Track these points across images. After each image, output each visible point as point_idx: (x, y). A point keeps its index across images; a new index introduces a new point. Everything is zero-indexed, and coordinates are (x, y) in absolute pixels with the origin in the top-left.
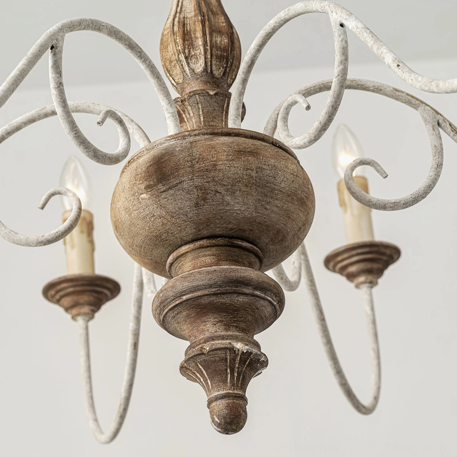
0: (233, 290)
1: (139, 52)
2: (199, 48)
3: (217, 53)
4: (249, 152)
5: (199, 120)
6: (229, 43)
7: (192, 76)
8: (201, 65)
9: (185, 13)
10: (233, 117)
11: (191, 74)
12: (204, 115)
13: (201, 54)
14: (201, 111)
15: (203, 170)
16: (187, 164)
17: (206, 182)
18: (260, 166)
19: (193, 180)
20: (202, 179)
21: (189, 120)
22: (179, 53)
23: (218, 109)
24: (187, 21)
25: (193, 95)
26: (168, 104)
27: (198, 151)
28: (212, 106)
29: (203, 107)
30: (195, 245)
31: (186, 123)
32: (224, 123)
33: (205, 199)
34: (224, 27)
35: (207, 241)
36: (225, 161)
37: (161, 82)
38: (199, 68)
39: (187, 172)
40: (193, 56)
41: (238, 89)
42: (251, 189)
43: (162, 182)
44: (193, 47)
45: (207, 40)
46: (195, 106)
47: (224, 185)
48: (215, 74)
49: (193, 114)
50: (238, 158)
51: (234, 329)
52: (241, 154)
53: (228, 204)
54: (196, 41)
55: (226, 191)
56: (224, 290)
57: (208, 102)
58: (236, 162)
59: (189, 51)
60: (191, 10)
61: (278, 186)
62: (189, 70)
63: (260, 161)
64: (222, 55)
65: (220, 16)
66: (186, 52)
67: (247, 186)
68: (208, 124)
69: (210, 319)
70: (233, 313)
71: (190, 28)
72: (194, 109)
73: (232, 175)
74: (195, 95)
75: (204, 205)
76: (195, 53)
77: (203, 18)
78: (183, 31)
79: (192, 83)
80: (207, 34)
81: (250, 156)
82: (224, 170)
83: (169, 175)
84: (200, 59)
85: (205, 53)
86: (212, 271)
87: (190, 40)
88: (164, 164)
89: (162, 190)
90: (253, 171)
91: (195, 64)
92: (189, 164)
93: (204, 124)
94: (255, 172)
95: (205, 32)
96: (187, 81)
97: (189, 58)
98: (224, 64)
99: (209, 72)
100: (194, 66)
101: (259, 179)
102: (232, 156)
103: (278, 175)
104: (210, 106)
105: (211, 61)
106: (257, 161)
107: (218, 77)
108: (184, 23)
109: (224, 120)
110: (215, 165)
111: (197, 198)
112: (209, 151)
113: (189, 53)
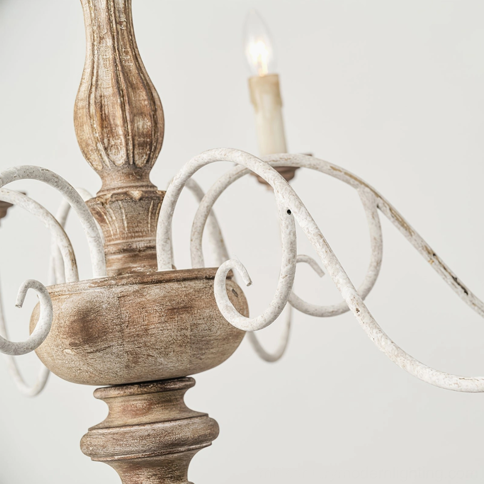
0: (168, 451)
1: (56, 182)
2: (120, 138)
3: (140, 141)
4: (183, 307)
5: (123, 225)
6: (152, 126)
7: (113, 167)
8: (122, 157)
9: (102, 89)
10: (162, 243)
11: (111, 165)
12: (128, 220)
13: (122, 145)
14: (124, 215)
15: (134, 335)
16: (115, 328)
17: (137, 347)
18: (195, 322)
19: (124, 345)
20: (133, 345)
21: (111, 223)
22: (97, 141)
23: (143, 212)
24: (105, 102)
25: (115, 201)
26: (89, 228)
27: (127, 312)
28: (136, 211)
29: (127, 213)
30: (125, 392)
31: (108, 225)
32: (149, 226)
33: (136, 362)
34: (146, 106)
35: (138, 389)
36: (157, 324)
37: (81, 205)
38: (120, 160)
39: (116, 337)
40: (113, 146)
41: (167, 211)
42: (185, 347)
43: (88, 343)
44: (112, 135)
45: (128, 129)
46: (118, 211)
47: (157, 349)
48: (138, 164)
49: (116, 218)
50: (171, 318)
51: (169, 480)
52: (174, 313)
53: (162, 364)
54: (115, 129)
55: (159, 354)
56: (159, 453)
57: (132, 207)
58: (169, 324)
59: (109, 140)
60: (109, 85)
61: (213, 336)
62: (109, 162)
63: (195, 316)
64: (145, 141)
65: (141, 90)
66: (105, 142)
67: (182, 346)
68: (133, 230)
69: (143, 472)
70: (167, 465)
71: (108, 111)
72: (117, 214)
73: (165, 338)
74: (117, 200)
75: (135, 367)
76: (115, 143)
77: (122, 99)
78: (100, 115)
79: (113, 175)
80: (128, 122)
81: (184, 313)
82: (157, 334)
83: (97, 337)
84: (121, 149)
85: (127, 144)
86: (145, 436)
87: (109, 126)
88: (90, 324)
89: (89, 351)
90: (187, 330)
91: (115, 155)
92: (118, 328)
93: (128, 230)
94: (189, 330)
95: (125, 119)
96: (106, 171)
97: (109, 148)
98: (148, 150)
99: (131, 163)
100: (114, 158)
101: (194, 336)
102: (164, 318)
103: (213, 325)
104: (135, 211)
105: (133, 153)
106: (192, 317)
107: (141, 166)
108: (102, 104)
109: (149, 221)
110: (146, 330)
111: (127, 362)
112: (139, 313)
113: (109, 143)
